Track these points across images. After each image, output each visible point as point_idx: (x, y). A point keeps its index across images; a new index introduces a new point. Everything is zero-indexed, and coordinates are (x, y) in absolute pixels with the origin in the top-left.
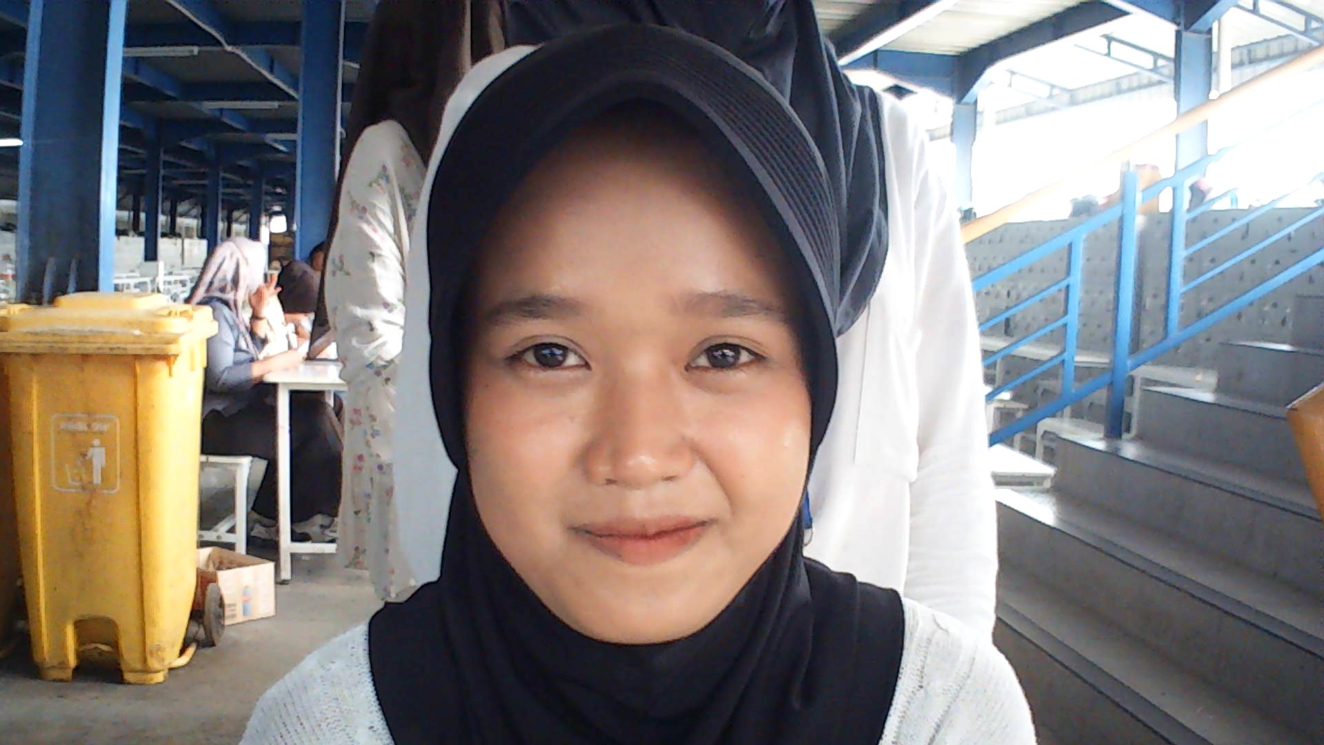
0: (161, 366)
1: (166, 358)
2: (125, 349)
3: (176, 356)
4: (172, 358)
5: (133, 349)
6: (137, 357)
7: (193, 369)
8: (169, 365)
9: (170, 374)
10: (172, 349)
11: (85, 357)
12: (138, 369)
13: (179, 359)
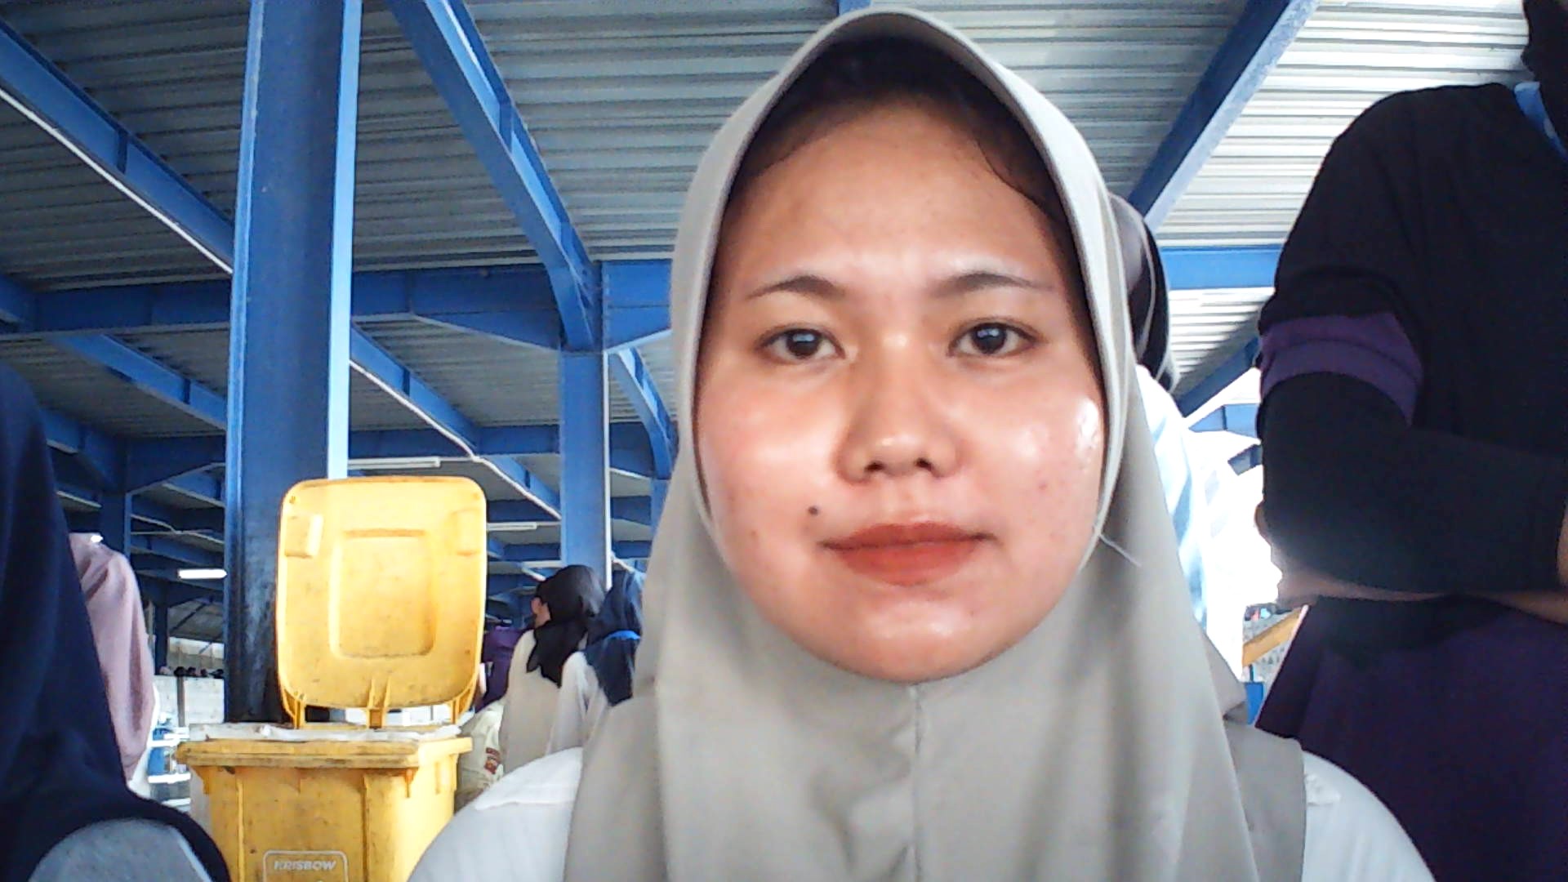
0: (398, 783)
1: (401, 771)
2: (350, 761)
3: (415, 769)
4: (409, 773)
5: (359, 762)
6: (366, 770)
7: (438, 791)
8: (408, 780)
9: (408, 796)
10: (410, 761)
11: (303, 772)
12: (367, 786)
13: (418, 775)
